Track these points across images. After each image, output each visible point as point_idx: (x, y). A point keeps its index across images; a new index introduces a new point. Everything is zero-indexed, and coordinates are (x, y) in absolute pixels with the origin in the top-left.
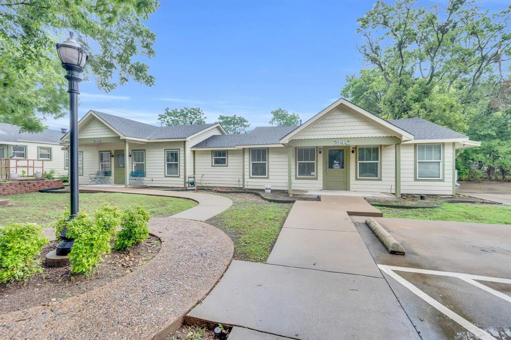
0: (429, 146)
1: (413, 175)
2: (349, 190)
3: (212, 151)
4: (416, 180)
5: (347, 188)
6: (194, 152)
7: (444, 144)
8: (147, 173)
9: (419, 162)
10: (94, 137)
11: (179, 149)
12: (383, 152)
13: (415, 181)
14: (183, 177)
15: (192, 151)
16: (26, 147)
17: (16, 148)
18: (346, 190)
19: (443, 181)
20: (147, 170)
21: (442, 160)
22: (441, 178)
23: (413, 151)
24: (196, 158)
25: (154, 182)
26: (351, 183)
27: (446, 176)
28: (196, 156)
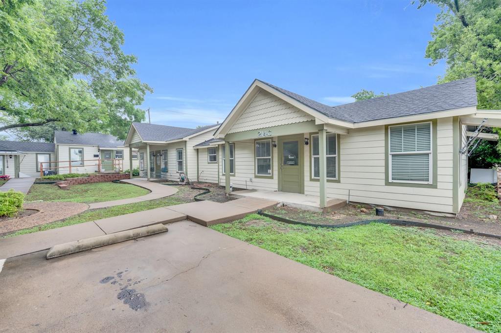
0: (409, 129)
1: (383, 176)
2: (303, 193)
3: (208, 148)
4: (388, 183)
5: (301, 191)
6: (197, 150)
7: (435, 122)
8: (169, 169)
9: (393, 155)
11: (182, 149)
12: (341, 141)
13: (386, 185)
14: (185, 173)
15: (195, 149)
16: (123, 150)
17: (117, 152)
18: (300, 193)
19: (434, 186)
20: (169, 167)
21: (431, 151)
22: (431, 182)
23: (383, 137)
24: (199, 157)
25: (172, 177)
26: (305, 185)
27: (439, 178)
28: (199, 154)
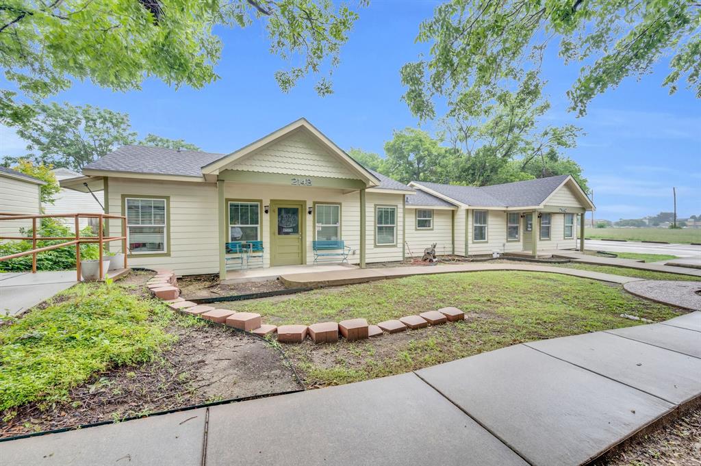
3: (416, 209)
10: (294, 172)
11: (397, 206)
14: (401, 245)
20: (343, 238)
